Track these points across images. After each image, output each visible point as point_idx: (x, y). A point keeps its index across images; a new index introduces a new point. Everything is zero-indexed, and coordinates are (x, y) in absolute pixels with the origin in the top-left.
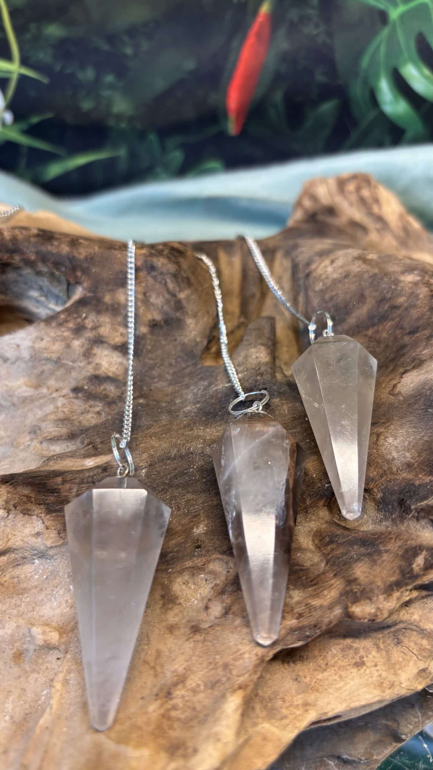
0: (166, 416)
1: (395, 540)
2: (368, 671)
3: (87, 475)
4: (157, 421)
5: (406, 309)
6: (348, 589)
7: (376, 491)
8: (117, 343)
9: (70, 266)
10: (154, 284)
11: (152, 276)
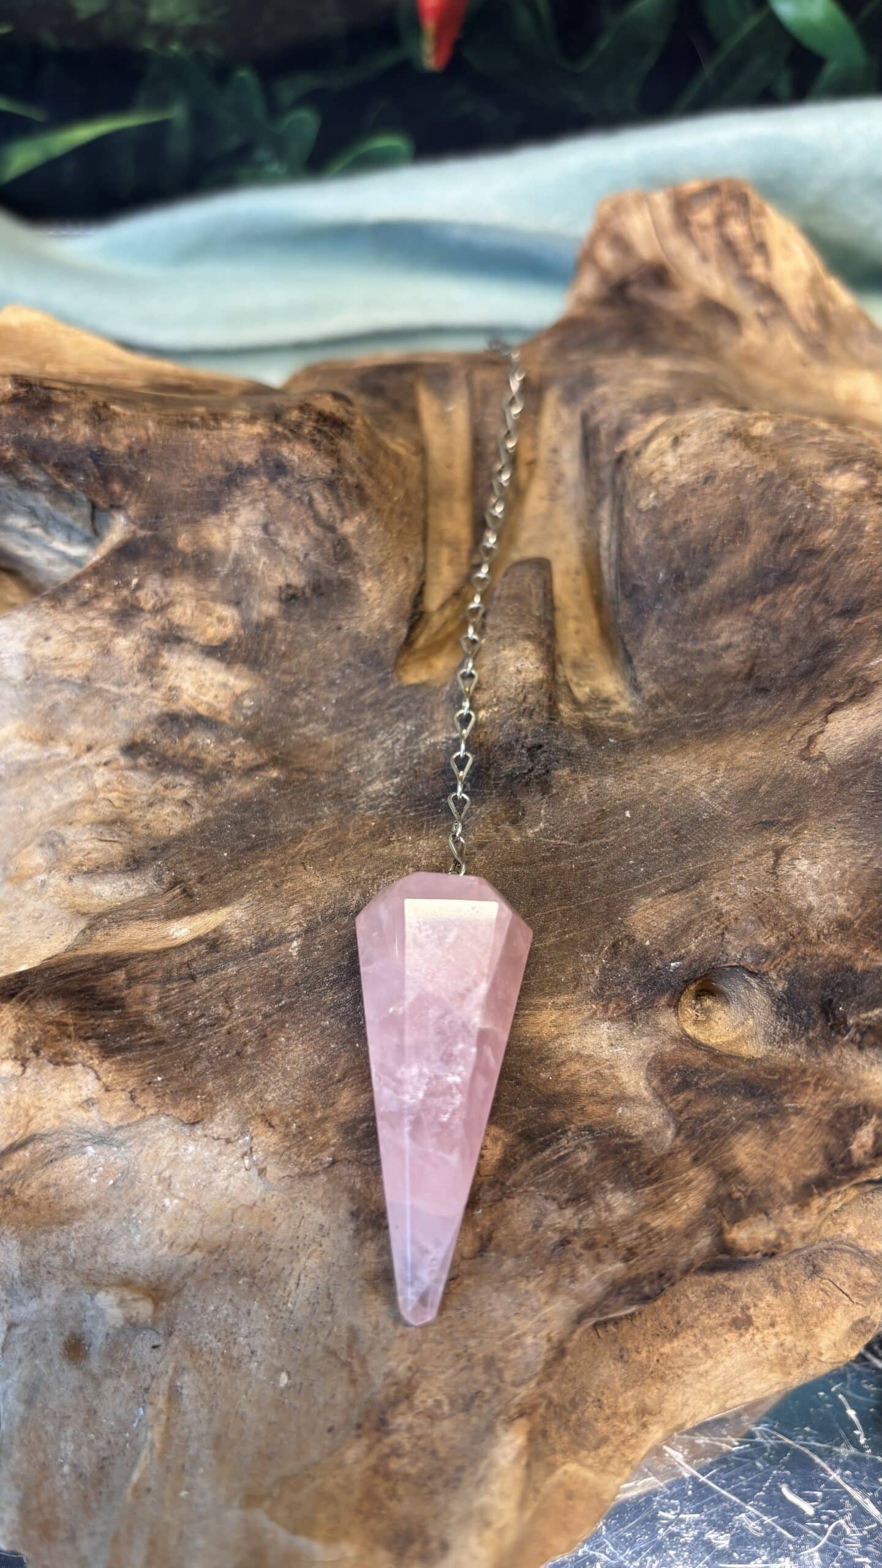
0: (330, 807)
1: (815, 1090)
2: (758, 1337)
3: (177, 960)
4: (312, 820)
5: (837, 558)
6: (722, 1191)
7: (775, 977)
8: (211, 640)
9: (96, 470)
10: (286, 505)
11: (280, 486)
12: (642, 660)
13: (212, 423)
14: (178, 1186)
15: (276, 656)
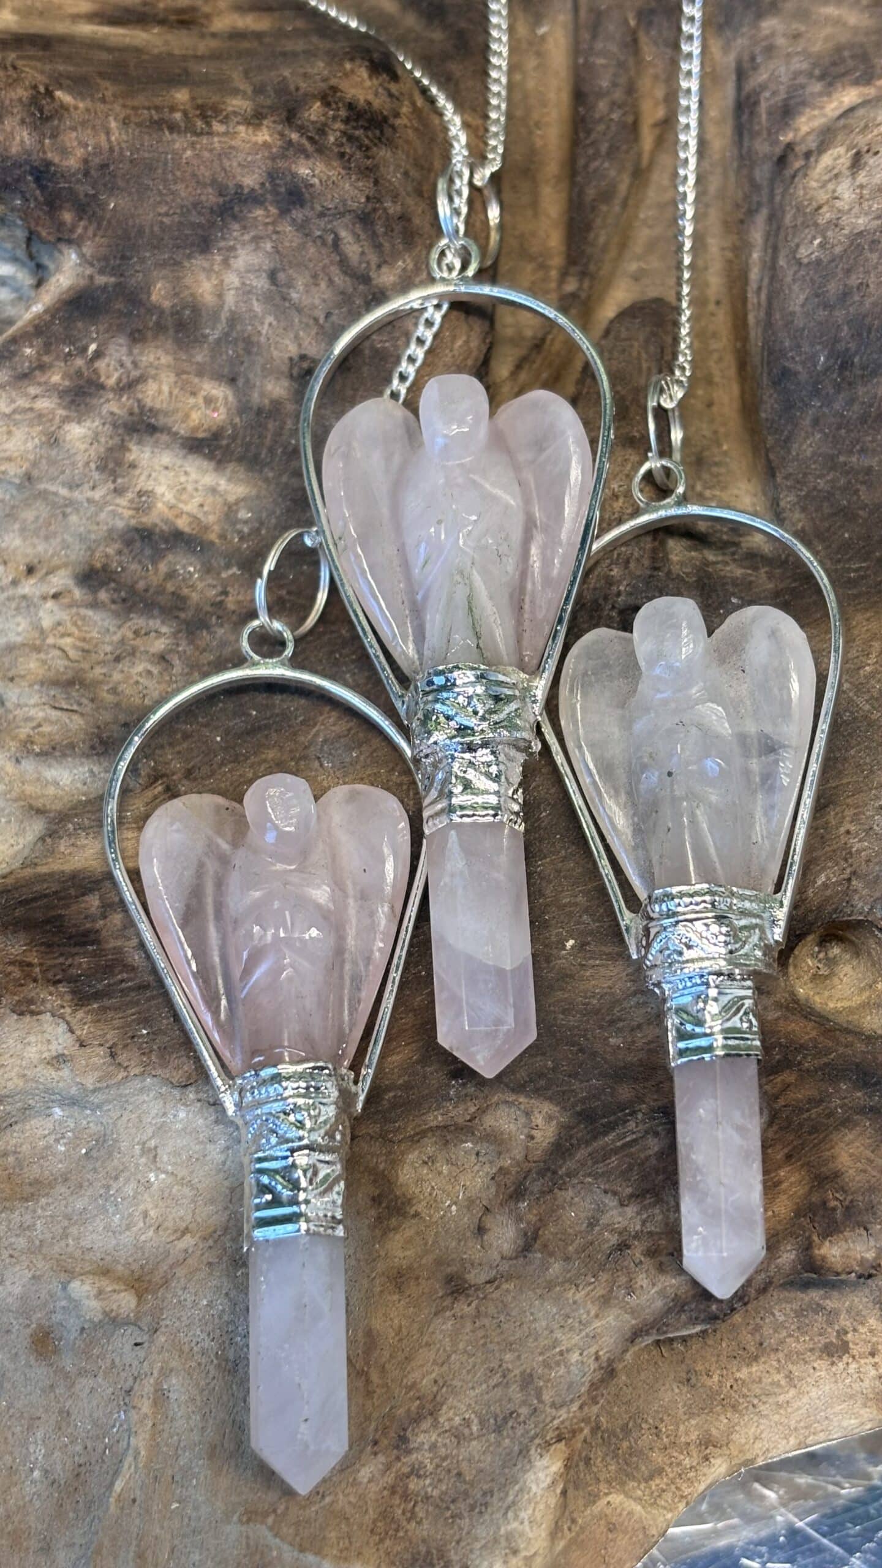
6: (815, 1198)
8: (195, 429)
9: (38, 192)
10: (302, 246)
11: (294, 220)
12: (786, 478)
13: (200, 124)
14: (165, 1158)
15: (283, 452)
